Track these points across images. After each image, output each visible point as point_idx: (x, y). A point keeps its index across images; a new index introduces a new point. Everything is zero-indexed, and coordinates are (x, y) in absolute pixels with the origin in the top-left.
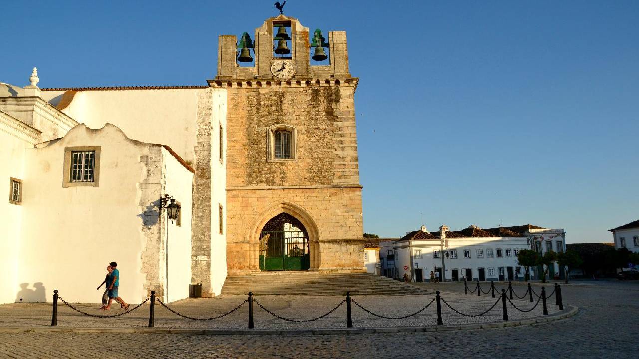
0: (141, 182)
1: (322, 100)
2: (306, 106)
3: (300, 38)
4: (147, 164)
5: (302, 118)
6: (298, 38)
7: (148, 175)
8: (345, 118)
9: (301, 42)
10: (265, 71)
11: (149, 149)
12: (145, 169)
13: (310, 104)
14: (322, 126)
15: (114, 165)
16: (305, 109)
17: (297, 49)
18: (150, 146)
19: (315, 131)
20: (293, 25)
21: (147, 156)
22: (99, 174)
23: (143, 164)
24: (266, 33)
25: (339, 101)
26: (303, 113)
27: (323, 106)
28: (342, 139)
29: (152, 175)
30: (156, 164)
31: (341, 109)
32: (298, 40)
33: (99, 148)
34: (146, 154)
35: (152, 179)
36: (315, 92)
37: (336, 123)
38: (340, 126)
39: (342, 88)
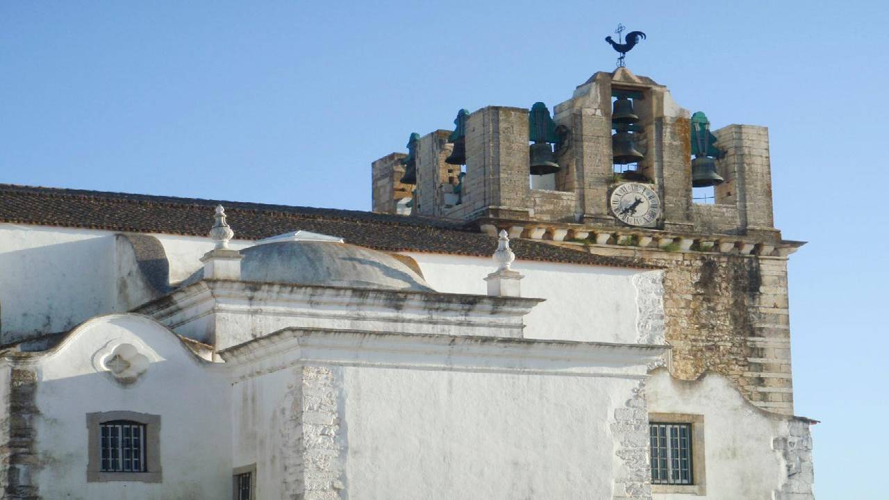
0: (780, 487)
1: (724, 285)
2: (690, 297)
3: (673, 134)
4: (785, 455)
5: (684, 323)
6: (668, 134)
7: (789, 476)
8: (770, 330)
9: (675, 143)
10: (598, 206)
11: (788, 427)
12: (783, 463)
13: (699, 294)
14: (722, 343)
15: (729, 454)
16: (688, 302)
17: (666, 159)
18: (789, 421)
19: (708, 354)
20: (658, 99)
21: (785, 440)
22: (704, 469)
23: (779, 454)
24: (599, 112)
25: (758, 290)
26: (684, 312)
27: (725, 299)
28: (763, 375)
29: (797, 476)
30: (802, 454)
31: (763, 310)
32: (667, 139)
33: (699, 418)
34: (784, 436)
35: (797, 483)
36: (709, 268)
37: (751, 339)
38: (759, 345)
39: (765, 262)
